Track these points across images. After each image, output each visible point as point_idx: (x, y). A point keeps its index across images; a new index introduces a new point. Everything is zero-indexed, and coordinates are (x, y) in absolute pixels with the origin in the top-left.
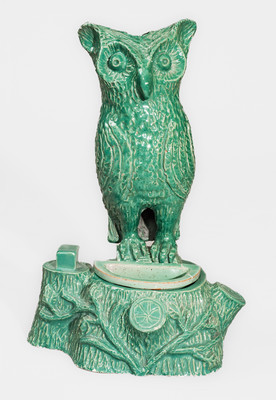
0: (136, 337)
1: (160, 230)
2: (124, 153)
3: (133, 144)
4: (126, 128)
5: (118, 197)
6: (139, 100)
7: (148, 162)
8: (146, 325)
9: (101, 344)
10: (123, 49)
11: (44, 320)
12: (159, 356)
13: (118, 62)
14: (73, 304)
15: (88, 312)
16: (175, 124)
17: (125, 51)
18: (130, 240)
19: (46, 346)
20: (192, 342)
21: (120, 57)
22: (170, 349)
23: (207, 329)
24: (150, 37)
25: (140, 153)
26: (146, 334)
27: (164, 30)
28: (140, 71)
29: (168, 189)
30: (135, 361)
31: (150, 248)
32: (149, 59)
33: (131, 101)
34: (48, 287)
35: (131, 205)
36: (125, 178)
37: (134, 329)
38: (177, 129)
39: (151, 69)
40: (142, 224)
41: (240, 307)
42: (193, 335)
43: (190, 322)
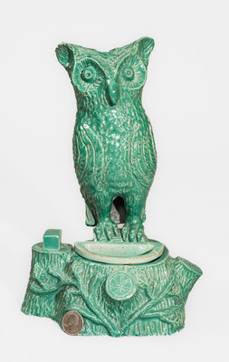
0: (112, 304)
1: (129, 214)
2: (97, 151)
3: (104, 143)
4: (98, 129)
5: (93, 188)
6: (108, 106)
7: (118, 158)
8: (120, 294)
9: (83, 312)
10: (93, 64)
11: (34, 293)
12: (132, 320)
13: (89, 74)
14: (59, 279)
15: (71, 285)
16: (139, 125)
17: (95, 66)
18: (104, 223)
19: (37, 315)
20: (159, 306)
21: (91, 70)
22: (141, 314)
23: (171, 296)
24: (115, 53)
25: (111, 150)
26: (120, 302)
27: (128, 47)
28: (109, 82)
29: (135, 179)
30: (112, 325)
31: (121, 230)
32: (115, 71)
33: (101, 107)
34: (37, 265)
35: (104, 194)
36: (98, 171)
37: (110, 298)
38: (141, 129)
39: (117, 80)
40: (114, 210)
41: (199, 277)
42: (159, 302)
43: (157, 290)
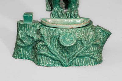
0: (63, 49)
8: (67, 43)
9: (47, 54)
11: (19, 46)
12: (74, 57)
14: (33, 38)
15: (40, 41)
19: (22, 58)
20: (88, 51)
23: (95, 45)
26: (67, 47)
30: (63, 60)
31: (66, 12)
34: (20, 31)
37: (62, 45)
41: (110, 35)
42: (89, 48)
43: (87, 42)
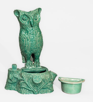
0: (35, 85)
1: (36, 59)
4: (28, 34)
9: (25, 87)
11: (9, 83)
12: (40, 89)
14: (17, 78)
15: (21, 80)
19: (10, 90)
20: (47, 85)
21: (25, 17)
22: (43, 87)
23: (50, 82)
26: (37, 84)
28: (31, 20)
29: (38, 48)
30: (35, 91)
31: (34, 63)
32: (33, 17)
34: (10, 75)
37: (35, 83)
38: (40, 34)
